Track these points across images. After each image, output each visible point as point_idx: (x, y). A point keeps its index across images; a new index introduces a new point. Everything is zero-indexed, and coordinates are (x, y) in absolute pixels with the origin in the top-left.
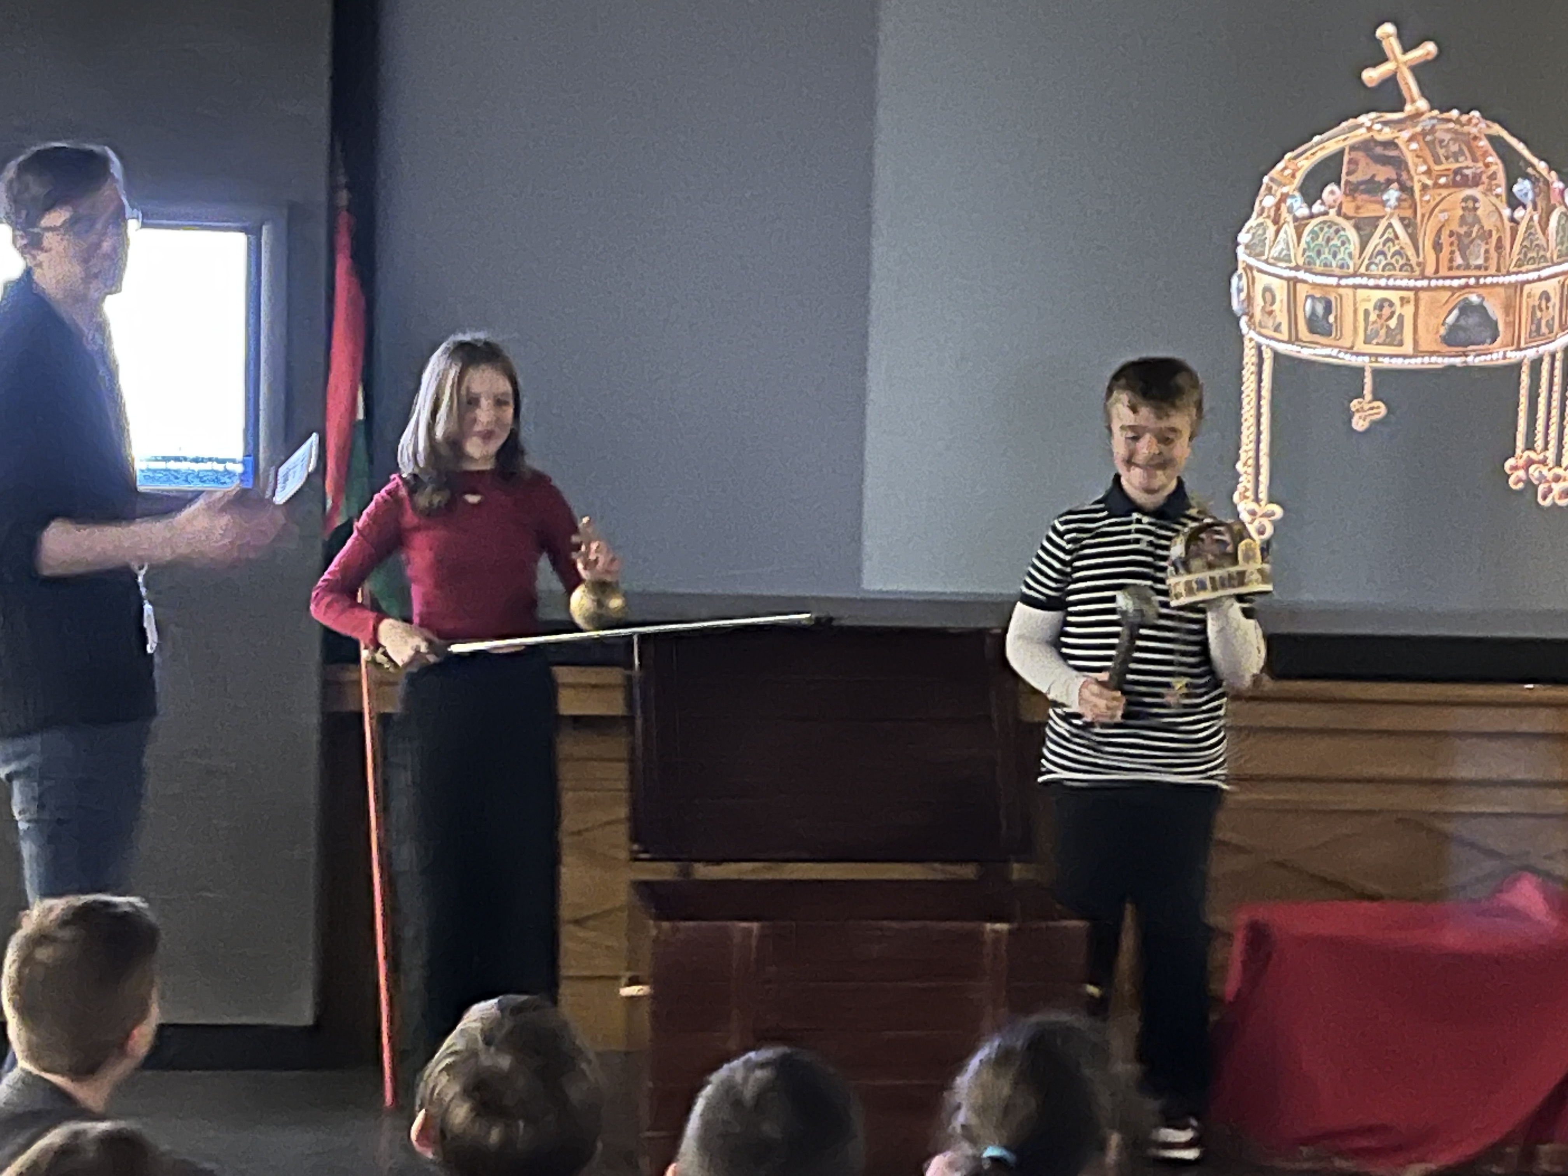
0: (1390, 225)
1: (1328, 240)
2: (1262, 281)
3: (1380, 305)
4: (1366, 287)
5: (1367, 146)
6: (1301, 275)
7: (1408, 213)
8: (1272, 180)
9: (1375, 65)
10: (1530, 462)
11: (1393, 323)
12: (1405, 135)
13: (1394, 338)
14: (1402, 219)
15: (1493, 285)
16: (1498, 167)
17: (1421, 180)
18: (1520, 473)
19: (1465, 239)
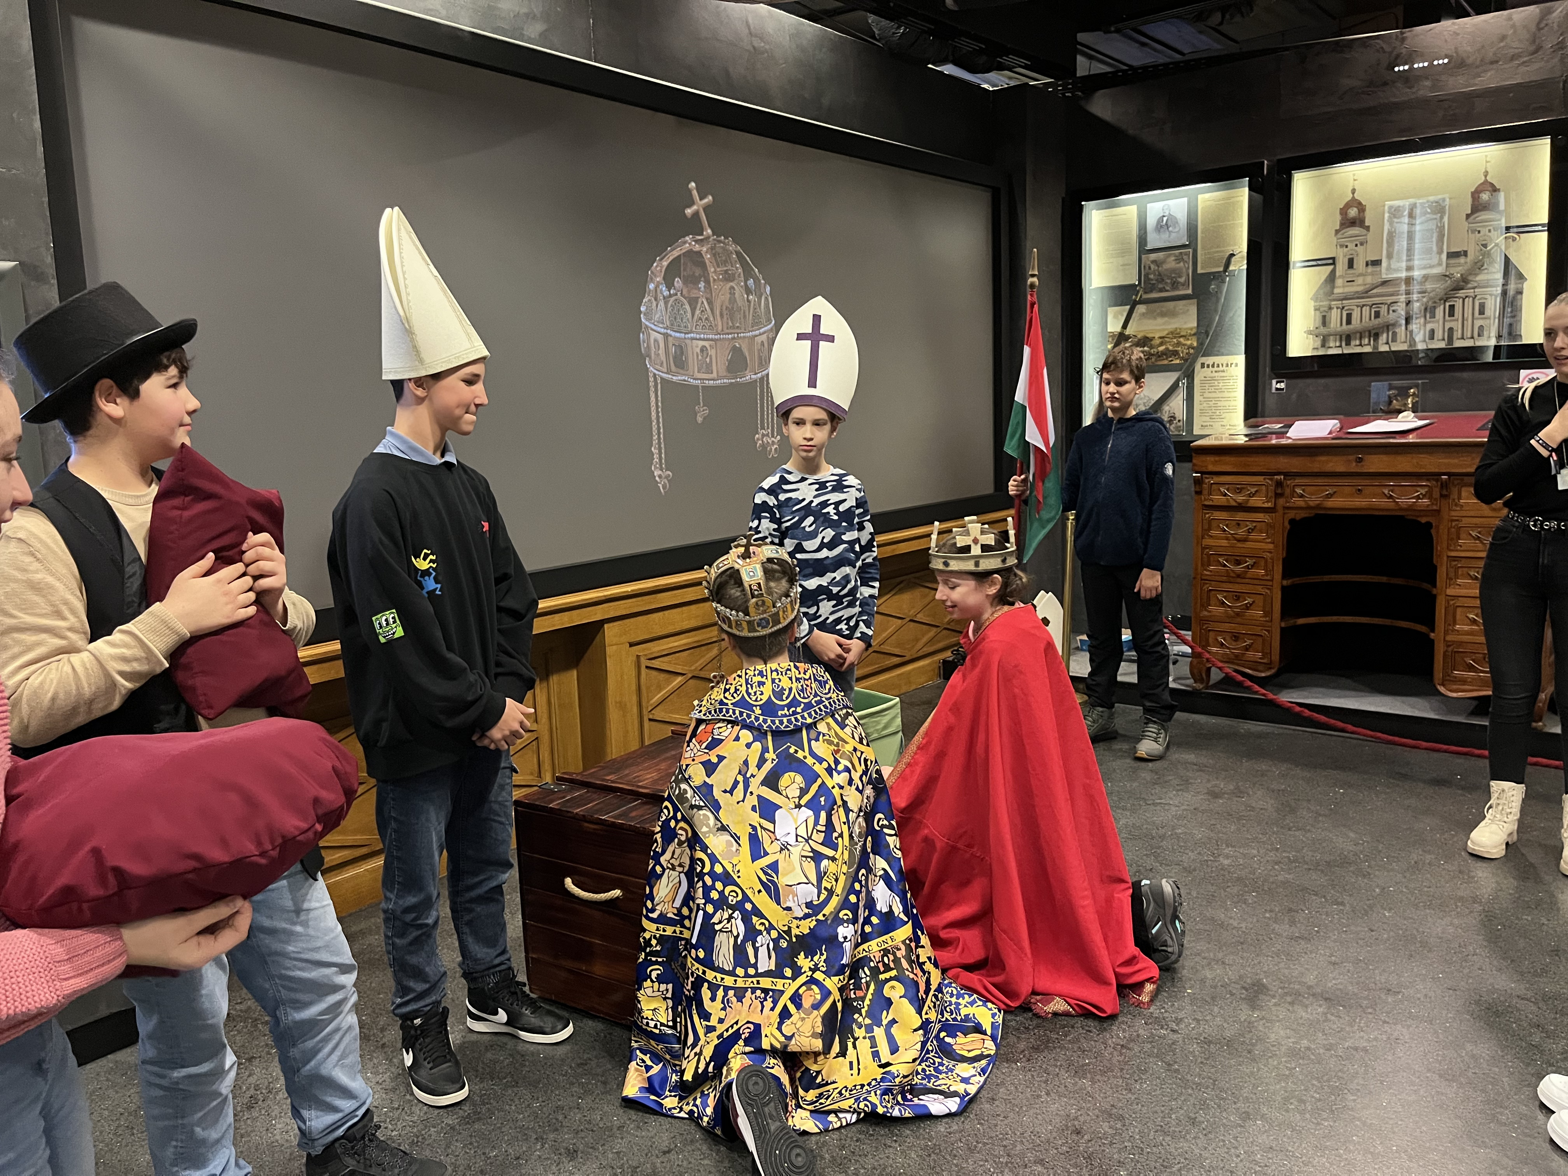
0: (703, 303)
1: (679, 310)
2: (654, 335)
3: (703, 349)
4: (697, 339)
5: (690, 255)
6: (669, 331)
7: (708, 296)
8: (652, 272)
9: (690, 206)
10: (763, 435)
11: (708, 360)
12: (705, 249)
13: (709, 368)
14: (707, 299)
15: (744, 337)
16: (740, 270)
17: (712, 276)
18: (760, 442)
19: (731, 311)
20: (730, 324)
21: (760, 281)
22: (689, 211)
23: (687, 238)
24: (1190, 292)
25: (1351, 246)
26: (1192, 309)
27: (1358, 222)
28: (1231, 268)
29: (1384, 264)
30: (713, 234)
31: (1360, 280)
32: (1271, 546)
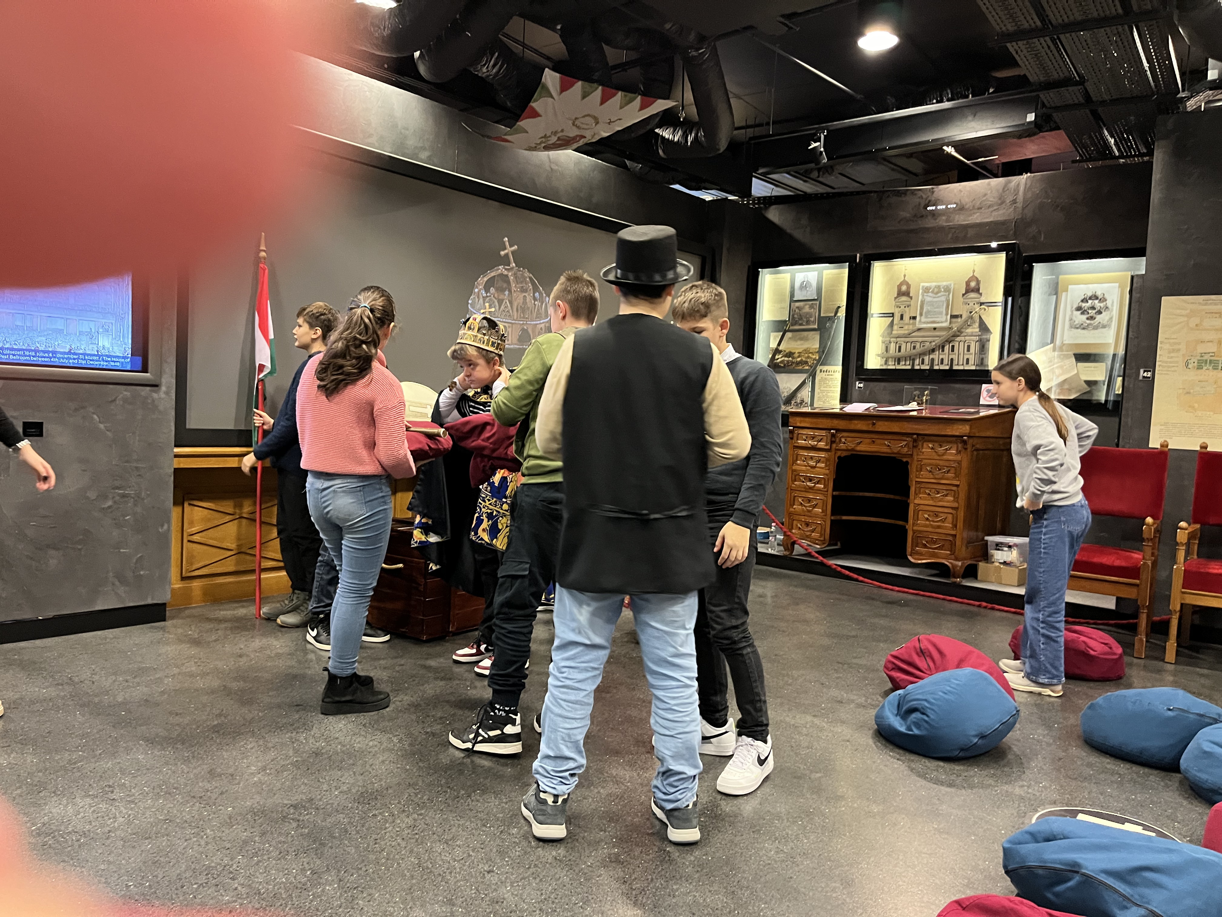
0: (506, 302)
5: (501, 276)
7: (510, 299)
8: (477, 283)
9: (503, 250)
12: (510, 274)
14: (509, 301)
15: (530, 324)
16: (531, 287)
17: (513, 288)
20: (522, 315)
21: (541, 294)
22: (502, 253)
24: (816, 327)
25: (902, 307)
26: (817, 336)
27: (907, 294)
28: (839, 314)
29: (918, 319)
30: (516, 267)
31: (906, 327)
32: (827, 472)
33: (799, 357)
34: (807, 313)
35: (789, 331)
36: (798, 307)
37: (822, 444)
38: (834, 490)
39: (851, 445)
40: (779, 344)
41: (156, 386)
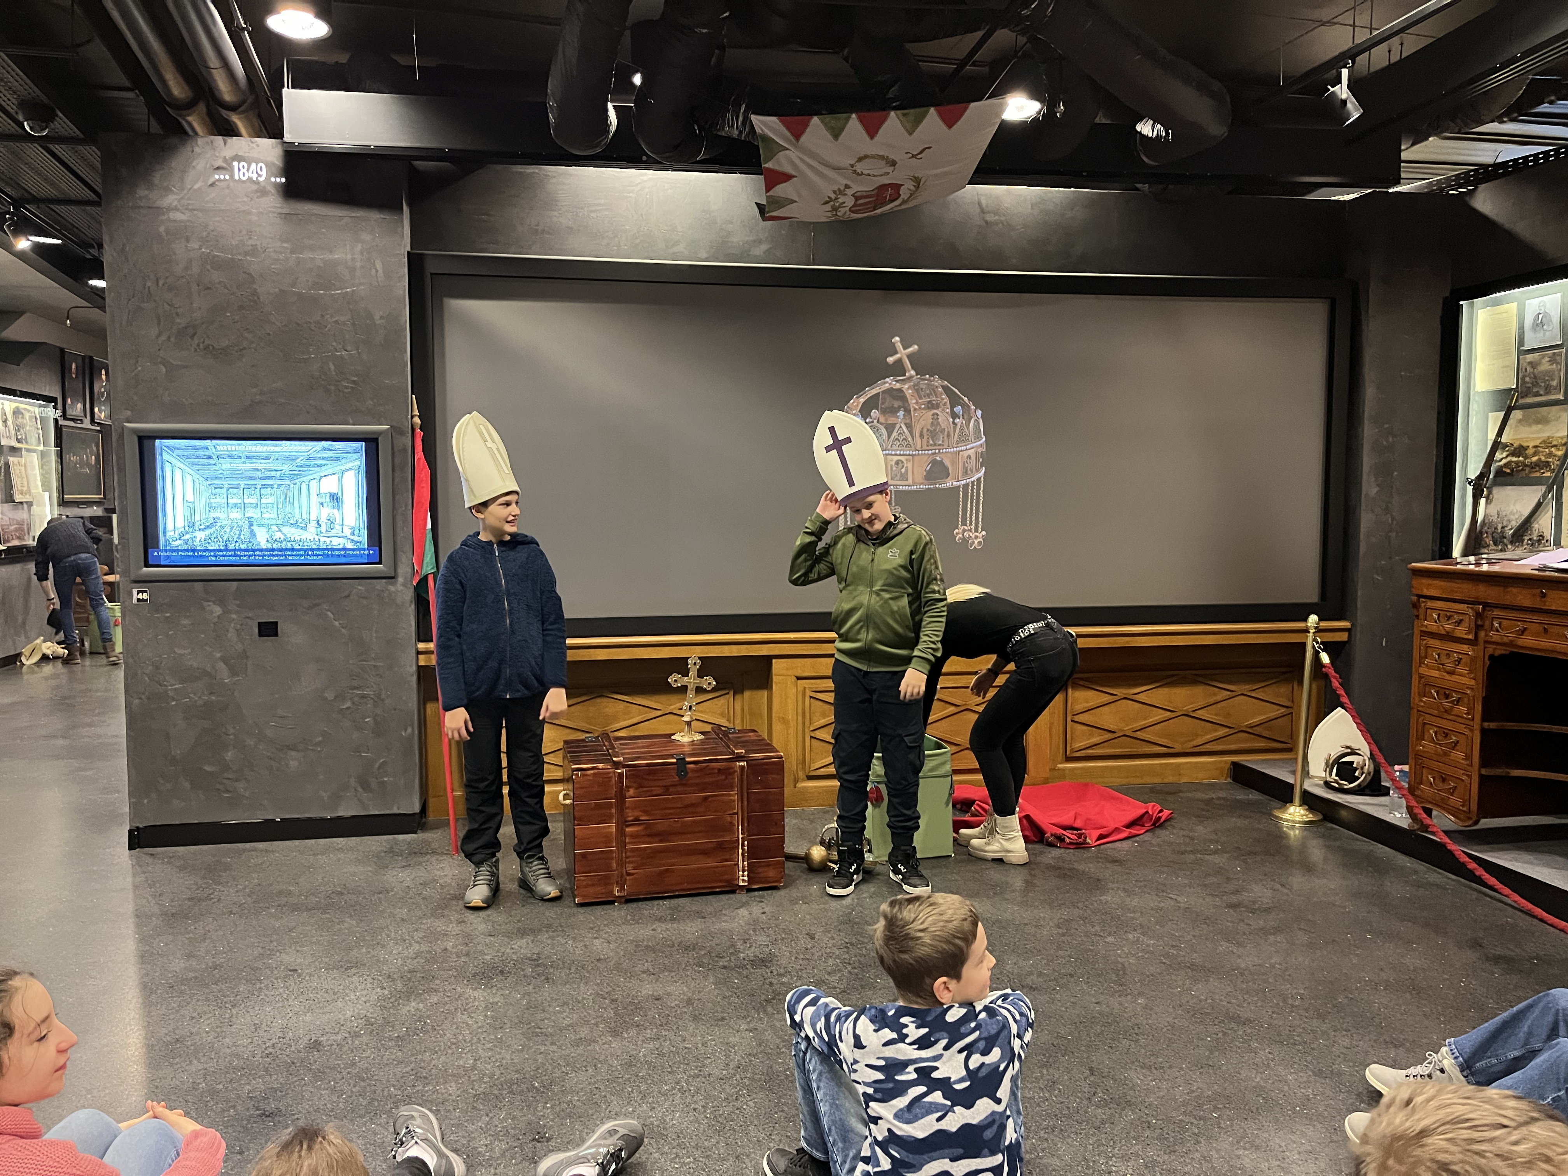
3: (897, 463)
5: (890, 391)
7: (908, 421)
9: (891, 355)
10: (964, 531)
11: (903, 470)
12: (906, 386)
13: (904, 477)
14: (906, 424)
16: (947, 400)
17: (913, 406)
18: (961, 536)
19: (933, 433)
20: (931, 442)
21: (969, 407)
22: (890, 360)
23: (887, 380)
24: (1561, 396)
30: (917, 375)
32: (1473, 682)
33: (1535, 454)
34: (1547, 372)
35: (1515, 408)
36: (1530, 363)
37: (1461, 632)
38: (1484, 719)
39: (1510, 636)
40: (1500, 433)
41: (393, 578)
